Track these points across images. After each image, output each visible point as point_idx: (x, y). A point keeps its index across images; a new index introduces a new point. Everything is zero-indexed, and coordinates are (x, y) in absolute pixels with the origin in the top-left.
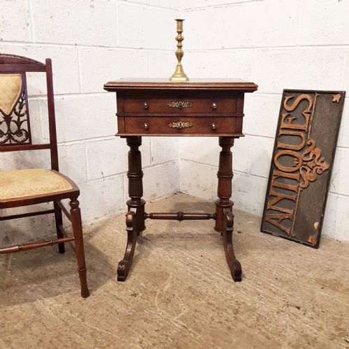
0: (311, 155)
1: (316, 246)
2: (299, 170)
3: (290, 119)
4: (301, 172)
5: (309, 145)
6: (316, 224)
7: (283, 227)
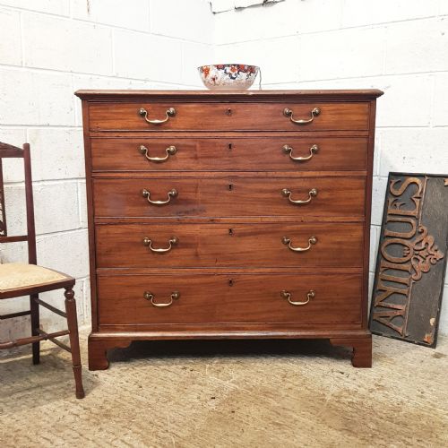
0: (423, 243)
1: (434, 346)
2: (410, 260)
3: (398, 204)
4: (413, 262)
5: (421, 233)
6: (432, 321)
7: (394, 326)
